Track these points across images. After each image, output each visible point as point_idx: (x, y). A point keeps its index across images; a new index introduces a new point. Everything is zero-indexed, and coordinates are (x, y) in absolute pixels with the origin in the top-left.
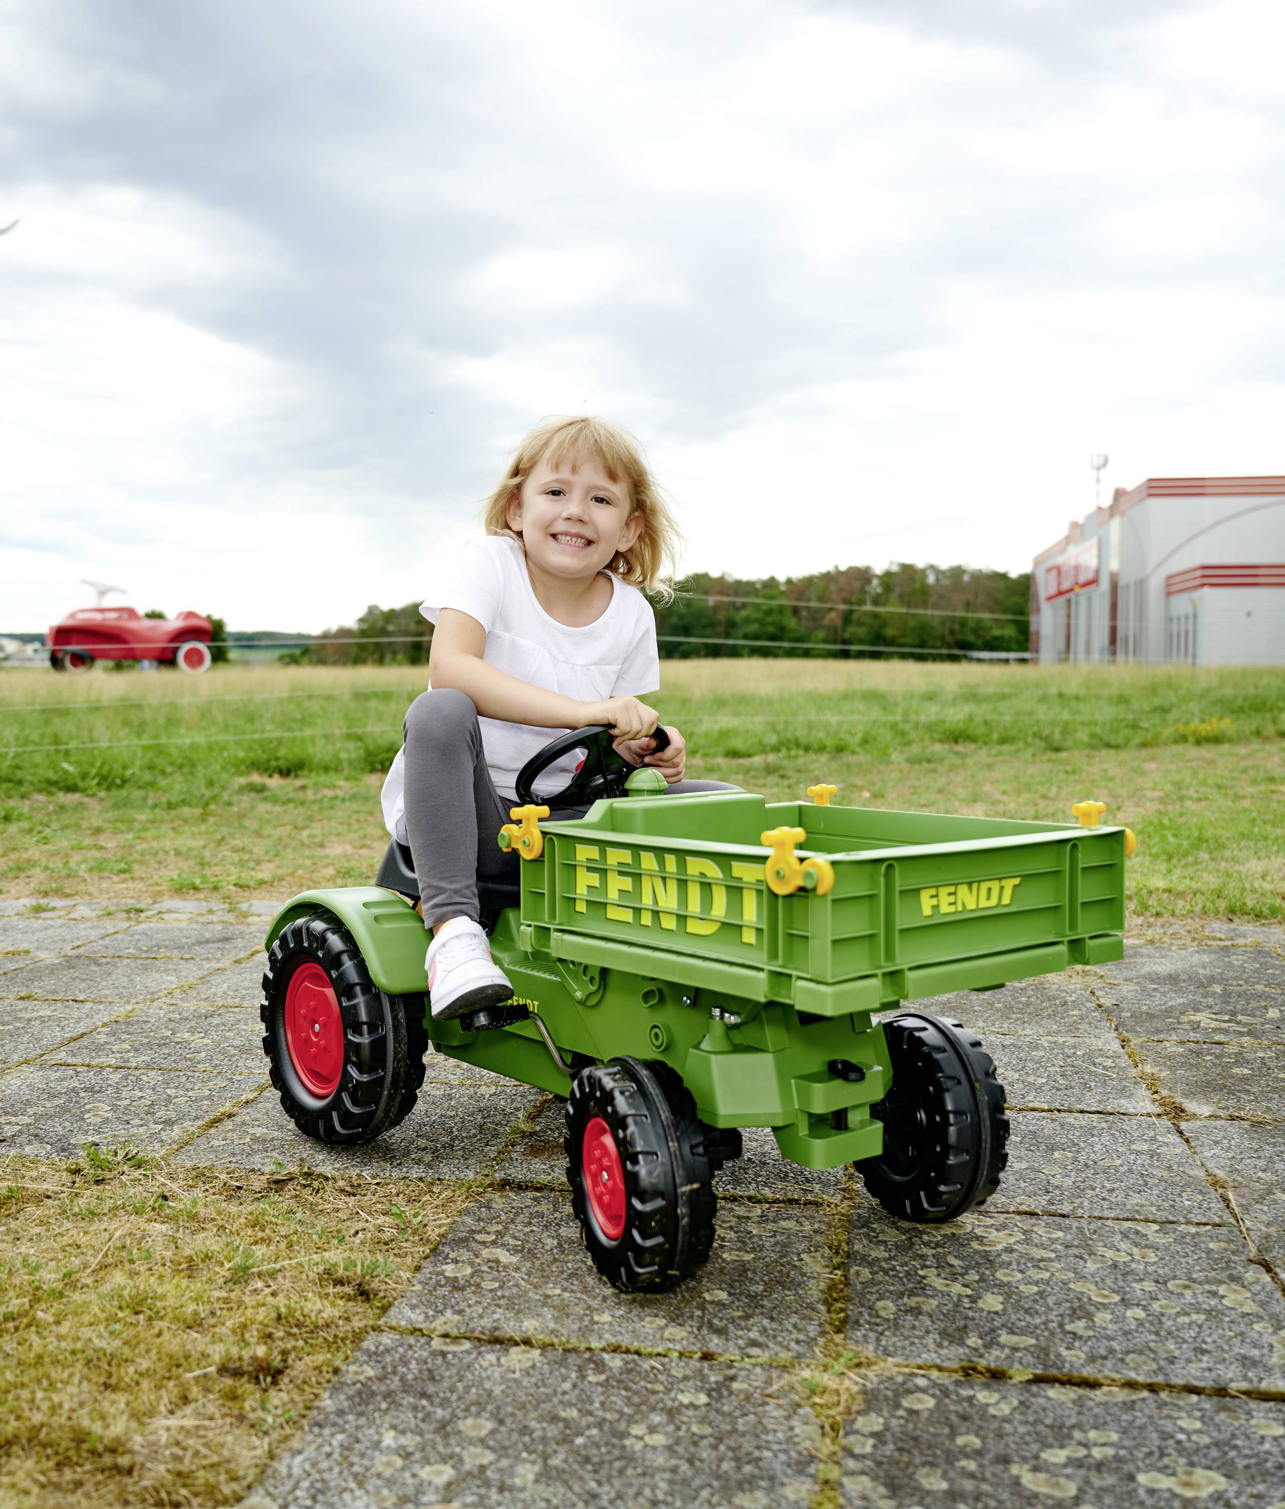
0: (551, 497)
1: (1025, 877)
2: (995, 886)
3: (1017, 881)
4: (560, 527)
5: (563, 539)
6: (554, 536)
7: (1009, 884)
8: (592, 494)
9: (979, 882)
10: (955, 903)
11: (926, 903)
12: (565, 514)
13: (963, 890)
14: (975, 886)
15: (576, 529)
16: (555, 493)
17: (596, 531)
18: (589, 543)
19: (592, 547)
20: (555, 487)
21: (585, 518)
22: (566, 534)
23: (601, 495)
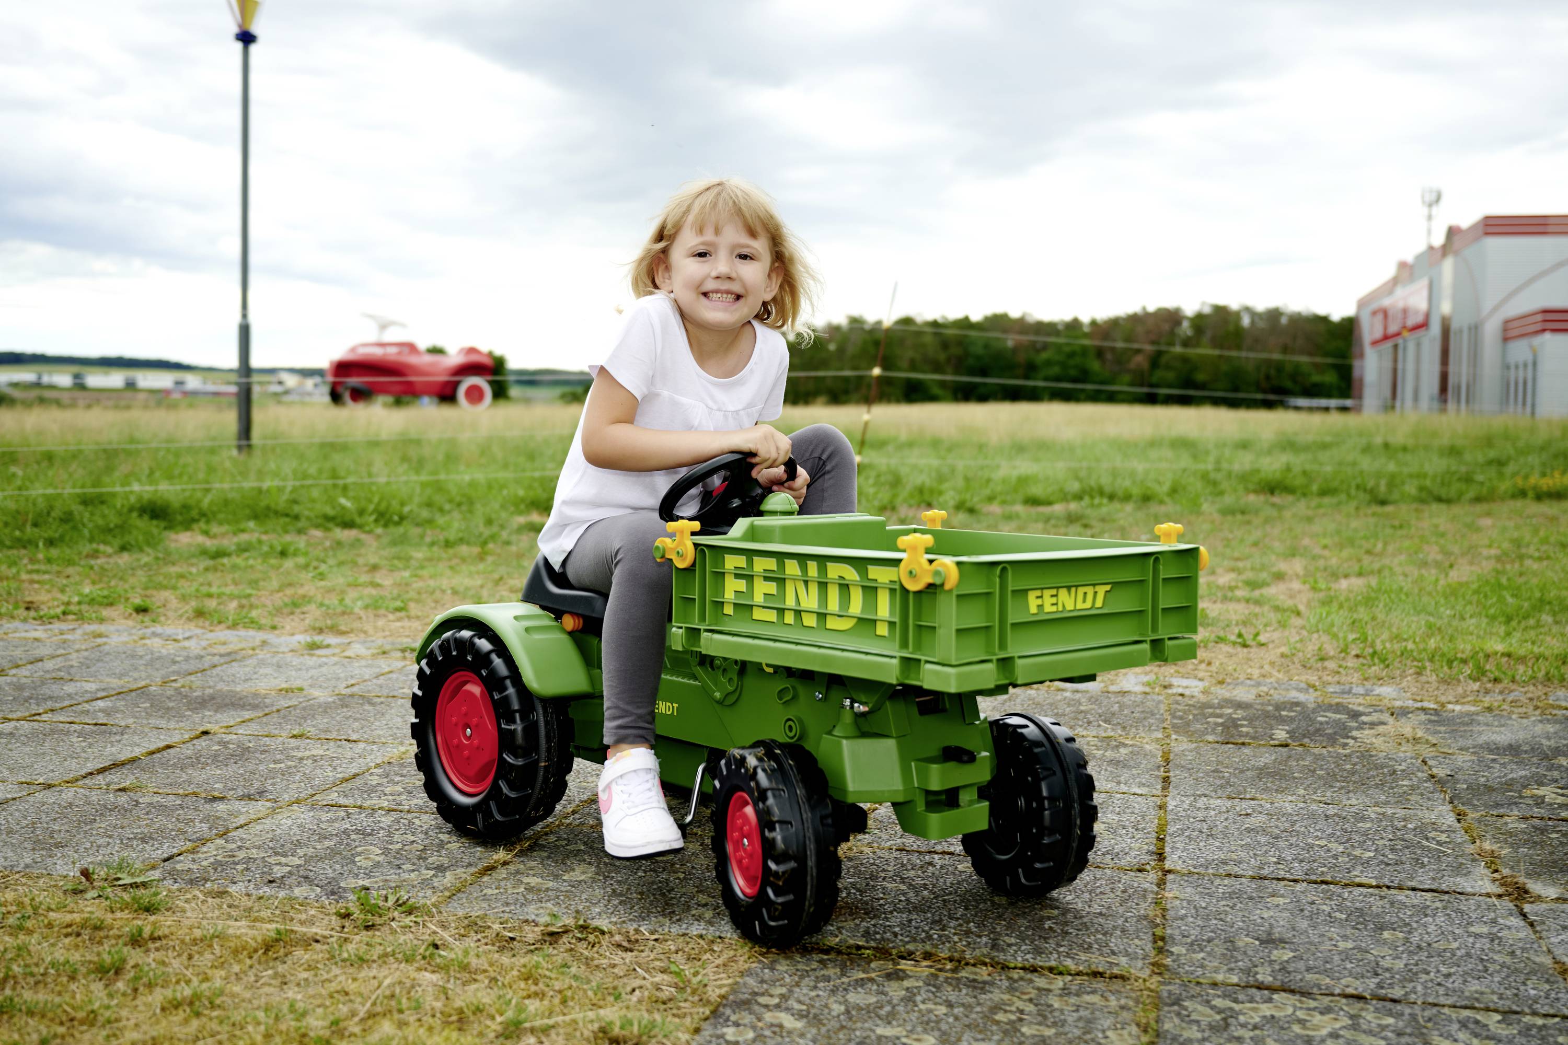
0: (698, 260)
1: (1115, 585)
2: (1090, 591)
3: (1108, 587)
4: (710, 285)
5: (714, 295)
6: (707, 294)
8: (736, 253)
9: (1077, 586)
10: (1056, 604)
11: (1033, 602)
13: (1063, 593)
14: (1073, 590)
15: (726, 286)
16: (702, 255)
17: (744, 286)
18: (738, 297)
19: (742, 301)
20: (702, 249)
21: (734, 275)
22: (717, 292)
23: (744, 251)
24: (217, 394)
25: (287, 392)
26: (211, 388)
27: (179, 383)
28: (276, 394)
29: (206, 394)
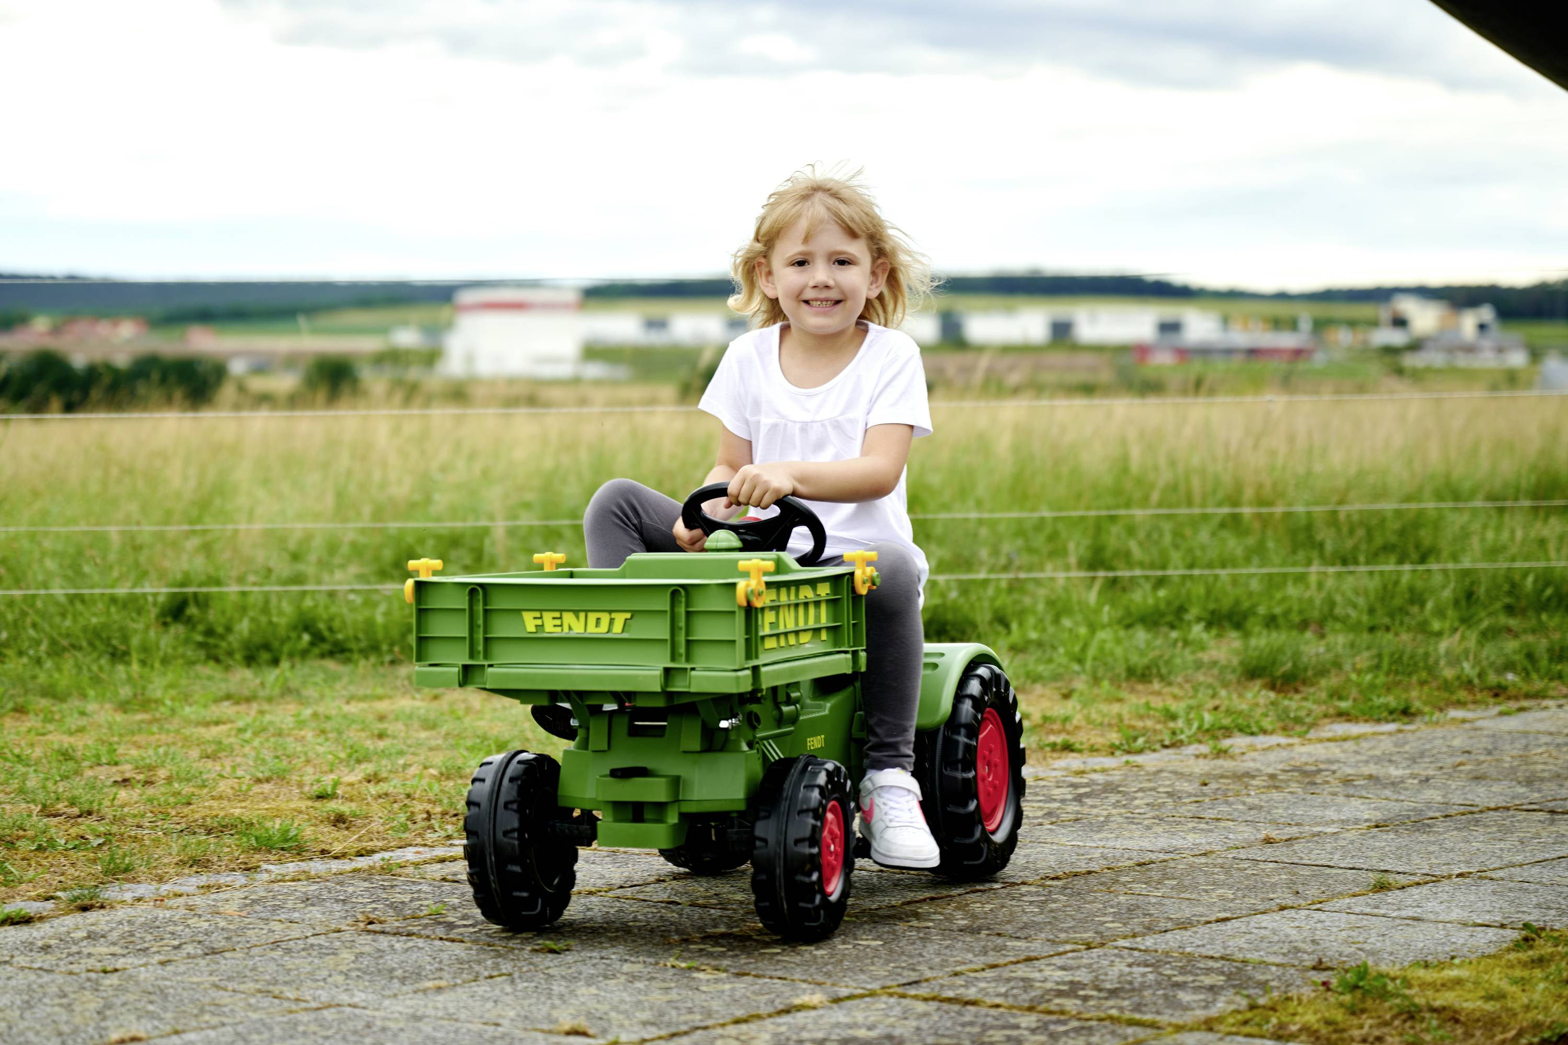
0: (797, 269)
1: (634, 613)
2: (605, 618)
3: (628, 615)
4: (809, 294)
5: (814, 303)
6: (807, 302)
7: (620, 619)
8: (834, 258)
9: (586, 611)
10: (561, 626)
11: (530, 622)
12: (811, 283)
13: (568, 618)
14: (582, 615)
15: (824, 294)
16: (801, 263)
17: (842, 292)
18: (838, 302)
19: (840, 306)
20: (800, 258)
21: (831, 283)
22: (816, 300)
23: (842, 257)
24: (1253, 352)
25: (1416, 346)
26: (1240, 337)
27: (1169, 328)
28: (1390, 351)
29: (1229, 352)
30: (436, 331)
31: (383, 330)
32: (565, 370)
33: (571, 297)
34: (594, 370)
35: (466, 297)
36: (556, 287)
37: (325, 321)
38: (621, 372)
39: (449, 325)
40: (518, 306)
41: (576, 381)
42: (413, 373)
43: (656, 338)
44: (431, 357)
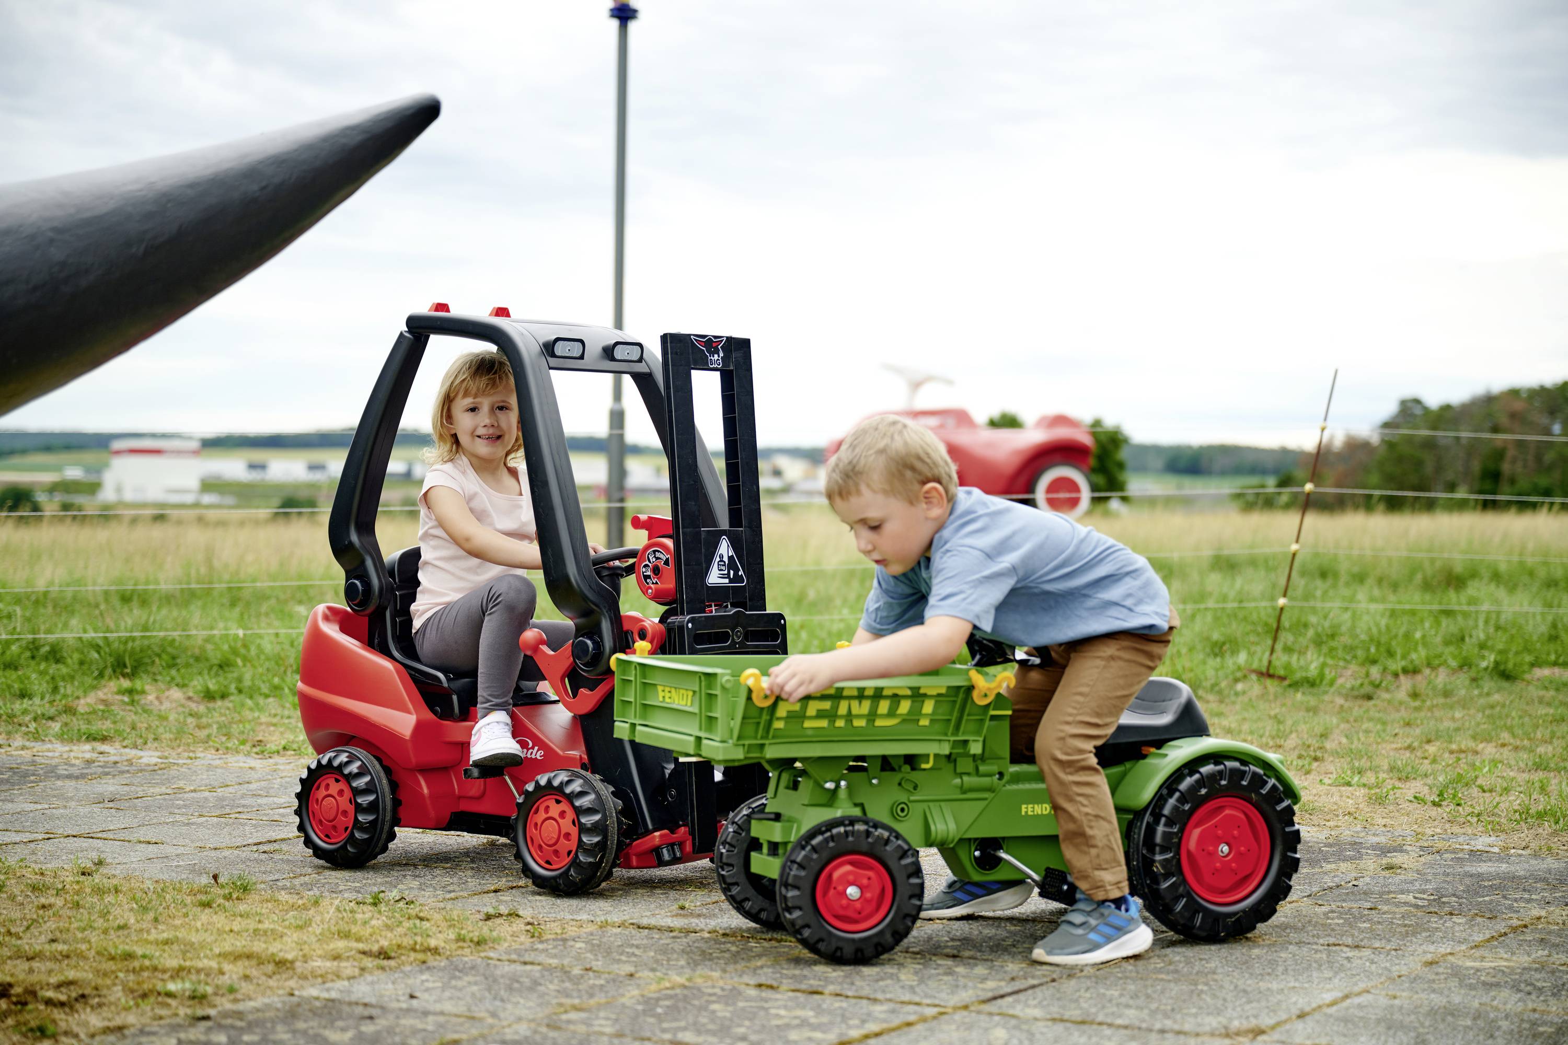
30: (98, 470)
31: (58, 468)
32: (189, 499)
33: (195, 445)
34: (208, 499)
35: (117, 445)
36: (190, 438)
37: (16, 460)
38: (229, 500)
39: (106, 465)
40: (157, 452)
41: (196, 505)
42: (79, 499)
43: (254, 476)
44: (93, 488)
